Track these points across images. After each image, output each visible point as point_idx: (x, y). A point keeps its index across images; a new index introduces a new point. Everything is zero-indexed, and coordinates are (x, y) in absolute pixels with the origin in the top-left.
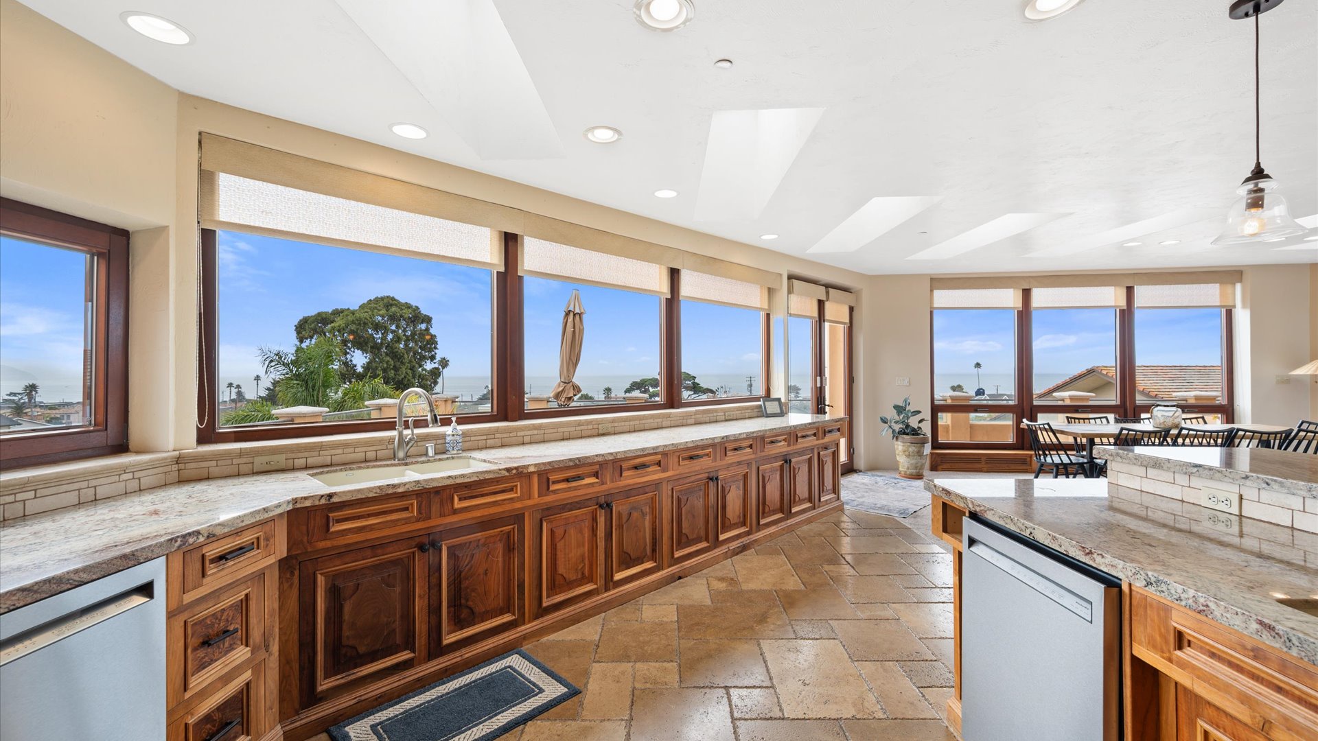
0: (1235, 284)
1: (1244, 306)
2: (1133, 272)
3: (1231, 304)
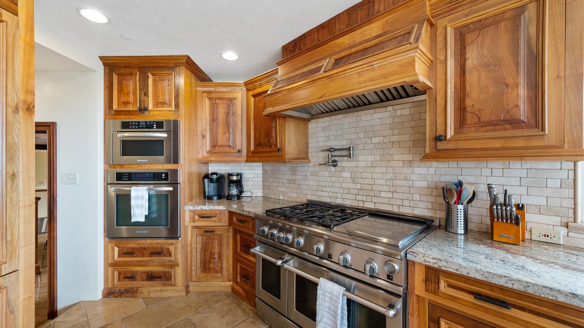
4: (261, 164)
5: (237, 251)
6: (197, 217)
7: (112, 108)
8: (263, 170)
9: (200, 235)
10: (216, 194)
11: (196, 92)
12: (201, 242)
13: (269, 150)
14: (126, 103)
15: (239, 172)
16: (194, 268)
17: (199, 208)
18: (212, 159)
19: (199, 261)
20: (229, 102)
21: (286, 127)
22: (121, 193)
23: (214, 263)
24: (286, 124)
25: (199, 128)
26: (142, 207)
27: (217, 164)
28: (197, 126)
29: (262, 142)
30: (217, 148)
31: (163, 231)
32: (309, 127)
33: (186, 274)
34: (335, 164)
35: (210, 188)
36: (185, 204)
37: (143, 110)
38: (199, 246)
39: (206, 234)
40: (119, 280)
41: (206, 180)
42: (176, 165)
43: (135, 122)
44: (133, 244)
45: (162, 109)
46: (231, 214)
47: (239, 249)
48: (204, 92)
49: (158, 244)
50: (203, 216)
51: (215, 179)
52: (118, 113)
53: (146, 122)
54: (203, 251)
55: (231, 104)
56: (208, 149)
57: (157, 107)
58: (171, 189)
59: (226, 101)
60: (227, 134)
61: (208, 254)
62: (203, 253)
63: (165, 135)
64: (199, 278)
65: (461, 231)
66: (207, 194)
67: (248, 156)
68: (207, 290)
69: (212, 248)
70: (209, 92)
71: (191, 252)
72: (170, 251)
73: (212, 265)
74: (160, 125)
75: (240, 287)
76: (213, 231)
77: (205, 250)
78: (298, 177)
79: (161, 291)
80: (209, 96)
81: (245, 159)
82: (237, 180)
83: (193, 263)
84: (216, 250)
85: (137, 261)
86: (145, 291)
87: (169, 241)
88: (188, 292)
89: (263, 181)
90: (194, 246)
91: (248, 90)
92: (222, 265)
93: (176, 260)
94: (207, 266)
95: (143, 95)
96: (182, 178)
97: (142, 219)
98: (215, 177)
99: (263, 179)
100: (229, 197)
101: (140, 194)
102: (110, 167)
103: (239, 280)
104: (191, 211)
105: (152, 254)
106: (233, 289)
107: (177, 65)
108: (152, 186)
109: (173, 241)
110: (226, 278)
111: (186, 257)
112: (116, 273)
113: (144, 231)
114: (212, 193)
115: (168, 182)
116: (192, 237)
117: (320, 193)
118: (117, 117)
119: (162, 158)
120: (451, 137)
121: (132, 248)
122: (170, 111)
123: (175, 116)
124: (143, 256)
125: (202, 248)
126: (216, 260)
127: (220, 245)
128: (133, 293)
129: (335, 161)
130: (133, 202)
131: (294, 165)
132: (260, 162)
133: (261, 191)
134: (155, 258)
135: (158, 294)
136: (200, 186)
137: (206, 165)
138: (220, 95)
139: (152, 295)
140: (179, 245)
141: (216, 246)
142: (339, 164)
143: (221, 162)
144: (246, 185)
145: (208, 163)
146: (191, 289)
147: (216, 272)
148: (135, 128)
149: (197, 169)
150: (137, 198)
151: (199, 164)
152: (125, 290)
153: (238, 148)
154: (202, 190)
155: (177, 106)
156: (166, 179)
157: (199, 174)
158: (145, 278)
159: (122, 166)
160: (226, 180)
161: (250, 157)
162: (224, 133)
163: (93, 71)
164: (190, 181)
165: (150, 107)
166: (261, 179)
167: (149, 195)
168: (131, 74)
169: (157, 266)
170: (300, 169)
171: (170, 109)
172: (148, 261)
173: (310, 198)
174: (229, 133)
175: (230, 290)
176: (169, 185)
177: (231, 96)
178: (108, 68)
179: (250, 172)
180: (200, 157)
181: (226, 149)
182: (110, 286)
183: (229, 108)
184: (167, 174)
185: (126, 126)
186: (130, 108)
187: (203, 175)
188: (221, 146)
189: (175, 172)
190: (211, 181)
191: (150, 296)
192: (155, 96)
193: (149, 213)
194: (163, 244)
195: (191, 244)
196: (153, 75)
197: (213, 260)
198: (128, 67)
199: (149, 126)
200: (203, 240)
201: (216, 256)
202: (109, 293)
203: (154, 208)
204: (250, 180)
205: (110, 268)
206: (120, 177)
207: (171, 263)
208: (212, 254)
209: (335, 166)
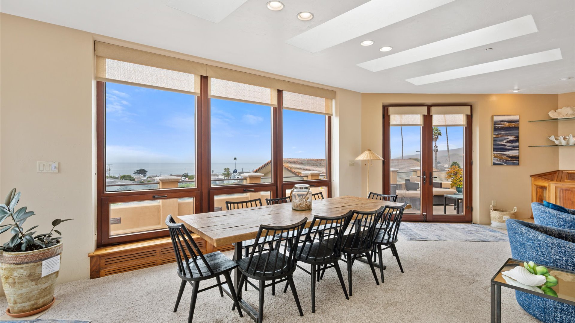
0: (332, 99)
1: (336, 116)
2: (281, 78)
3: (330, 113)
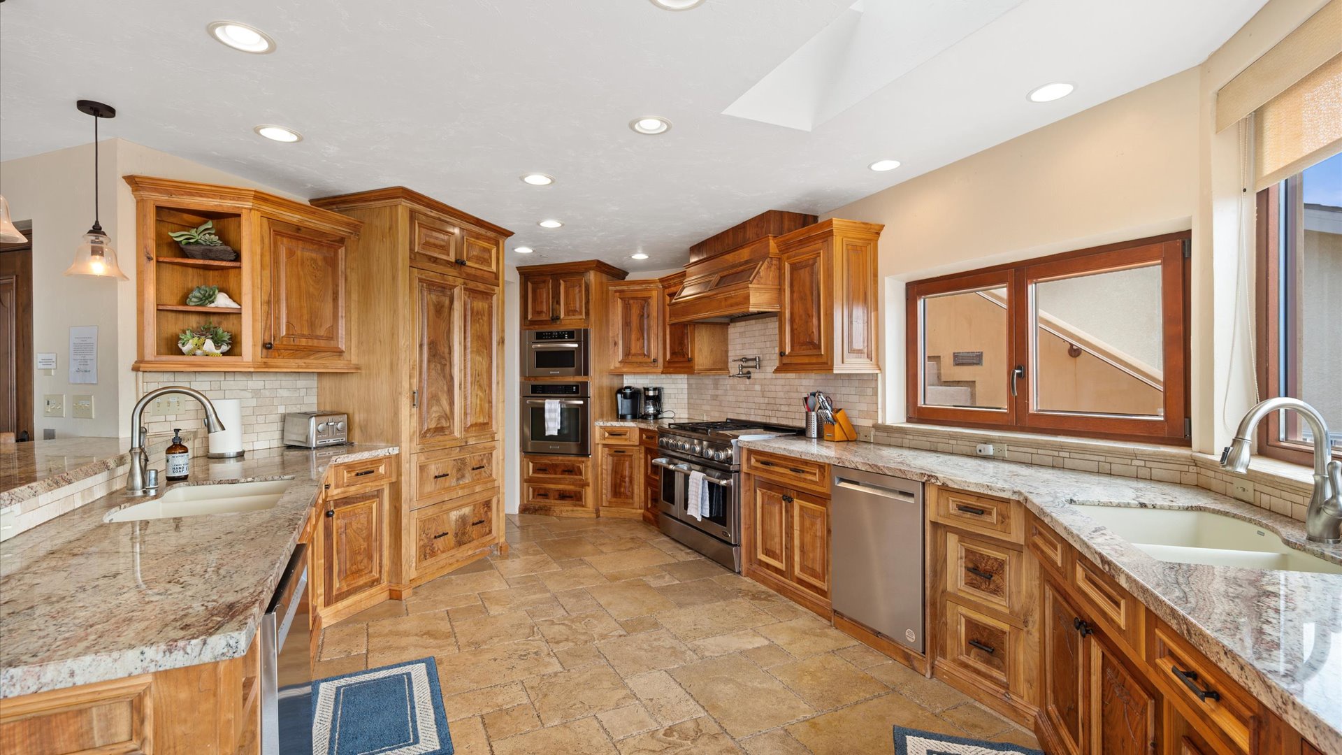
4: (686, 376)
5: (647, 473)
6: (607, 435)
7: (527, 318)
8: (688, 384)
9: (611, 455)
10: (629, 412)
11: (607, 291)
12: (611, 463)
13: (682, 359)
14: (540, 313)
15: (658, 386)
16: (604, 491)
17: (609, 424)
18: (625, 370)
19: (609, 484)
20: (643, 302)
21: (696, 335)
22: (536, 406)
23: (625, 487)
24: (696, 332)
25: (611, 334)
26: (555, 420)
27: (633, 376)
28: (608, 332)
29: (677, 351)
30: (630, 357)
31: (573, 446)
32: (729, 332)
33: (597, 496)
34: (748, 375)
35: (624, 405)
36: (596, 420)
37: (556, 319)
38: (610, 468)
39: (616, 453)
40: (533, 497)
41: (619, 396)
42: (586, 377)
43: (548, 333)
44: (546, 461)
45: (573, 317)
46: (642, 430)
47: (649, 471)
48: (616, 291)
49: (569, 461)
50: (613, 434)
51: (628, 394)
52: (533, 323)
53: (558, 332)
54: (614, 473)
55: (646, 305)
56: (620, 358)
57: (569, 315)
58: (581, 402)
59: (639, 301)
60: (641, 340)
61: (619, 477)
62: (613, 476)
63: (576, 345)
64: (610, 502)
65: (815, 435)
66: (620, 413)
67: (664, 367)
68: (618, 516)
69: (622, 471)
70: (621, 292)
71: (602, 474)
72: (580, 470)
73: (622, 490)
74: (571, 335)
75: (651, 513)
76: (623, 452)
77: (616, 472)
78: (720, 392)
79: (573, 511)
80: (622, 297)
81: (661, 370)
82: (653, 396)
83: (604, 486)
84: (627, 473)
85: (550, 478)
86: (557, 509)
87: (580, 459)
88: (598, 516)
89: (688, 399)
90: (604, 467)
91: (664, 287)
92: (633, 489)
93: (587, 479)
94: (617, 490)
95: (555, 303)
96: (591, 391)
97: (555, 433)
98: (628, 391)
99: (688, 396)
100: (645, 417)
101: (553, 407)
102: (525, 379)
103: (649, 506)
104: (601, 427)
105: (564, 472)
106: (644, 516)
107: (587, 270)
108: (563, 400)
109: (584, 459)
110: (636, 505)
111: (597, 478)
112: (531, 490)
113: (556, 447)
114: (624, 412)
115: (579, 395)
116: (602, 456)
117: (738, 410)
118: (532, 327)
119: (571, 369)
120: (789, 353)
121: (545, 464)
122: (581, 319)
123: (586, 325)
124: (556, 474)
125: (612, 470)
126: (627, 484)
127: (631, 467)
128: (546, 510)
129: (749, 373)
130: (547, 415)
131: (717, 377)
132: (684, 373)
133: (686, 411)
134: (566, 476)
135: (570, 514)
136: (612, 402)
137: (619, 377)
138: (634, 295)
139: (564, 514)
140: (589, 464)
141: (627, 469)
142: (752, 375)
143: (638, 373)
144: (667, 404)
145: (623, 375)
146: (601, 514)
147: (627, 497)
148: (548, 339)
149: (606, 381)
150: (550, 411)
151: (611, 377)
152: (539, 507)
153: (653, 356)
154: (615, 408)
155: (587, 314)
156: (577, 392)
157: (611, 389)
158: (557, 497)
159: (536, 378)
160: (643, 396)
161: (667, 368)
162: (638, 340)
163: (512, 283)
164: (601, 397)
165: (562, 316)
166: (686, 396)
167: (561, 409)
168: (544, 282)
169: (568, 484)
170: (721, 382)
171: (581, 317)
172: (560, 478)
173: (731, 416)
174: (643, 339)
175: (642, 519)
176: (578, 398)
177: (646, 294)
178: (523, 276)
179: (673, 386)
180: (612, 368)
181: (640, 359)
182: (526, 502)
183: (643, 309)
184: (577, 387)
185: (540, 336)
186: (544, 317)
187: (616, 390)
188: (635, 355)
189: (585, 384)
190: (625, 396)
191: (561, 515)
192: (567, 304)
193: (561, 428)
194: (574, 461)
195: (602, 465)
196: (564, 281)
197: (623, 484)
198: (542, 275)
199: (560, 336)
200: (613, 460)
201: (627, 479)
202: (524, 509)
203: (566, 423)
204: (673, 396)
205: (525, 484)
206: (535, 389)
207: (582, 482)
208: (623, 477)
209: (749, 378)
